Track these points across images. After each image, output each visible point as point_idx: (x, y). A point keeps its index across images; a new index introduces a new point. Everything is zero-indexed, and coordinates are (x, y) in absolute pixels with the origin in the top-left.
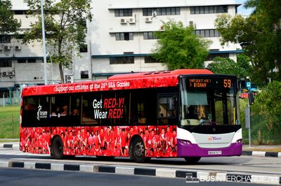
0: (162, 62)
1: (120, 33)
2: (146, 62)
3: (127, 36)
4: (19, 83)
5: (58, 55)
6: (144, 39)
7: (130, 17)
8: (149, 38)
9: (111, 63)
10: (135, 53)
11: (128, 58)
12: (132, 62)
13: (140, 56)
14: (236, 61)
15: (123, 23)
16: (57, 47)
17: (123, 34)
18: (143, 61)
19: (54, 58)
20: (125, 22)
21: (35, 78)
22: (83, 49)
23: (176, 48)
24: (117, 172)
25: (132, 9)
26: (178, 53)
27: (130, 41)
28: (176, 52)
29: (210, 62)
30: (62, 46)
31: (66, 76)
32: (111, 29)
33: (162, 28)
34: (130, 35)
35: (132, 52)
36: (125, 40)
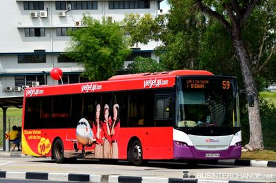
0: (77, 61)
1: (30, 28)
2: (59, 62)
3: (37, 32)
6: (57, 35)
7: (41, 11)
8: (62, 35)
9: (19, 62)
10: (47, 51)
11: (39, 57)
12: (44, 61)
13: (53, 54)
14: (158, 62)
15: (33, 17)
17: (33, 30)
18: (56, 60)
20: (36, 16)
23: (97, 47)
24: (8, 177)
25: (43, 2)
26: (99, 51)
27: (41, 37)
28: (96, 50)
29: (130, 62)
32: (20, 23)
33: (78, 23)
34: (42, 31)
35: (44, 50)
36: (36, 36)
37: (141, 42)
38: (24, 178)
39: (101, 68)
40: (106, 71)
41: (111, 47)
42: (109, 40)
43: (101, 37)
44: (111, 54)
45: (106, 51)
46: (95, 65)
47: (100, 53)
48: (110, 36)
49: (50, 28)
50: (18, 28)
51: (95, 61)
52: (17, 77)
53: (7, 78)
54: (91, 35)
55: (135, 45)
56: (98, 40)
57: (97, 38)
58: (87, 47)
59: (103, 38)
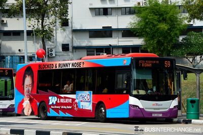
1: (99, 8)
2: (123, 36)
3: (105, 12)
4: (4, 55)
5: (41, 29)
6: (122, 14)
8: (126, 13)
9: (90, 37)
10: (113, 27)
11: (106, 32)
12: (110, 36)
13: (118, 30)
16: (41, 21)
17: (102, 10)
18: (120, 35)
19: (37, 32)
21: (19, 50)
22: (65, 23)
23: (156, 23)
27: (108, 16)
29: (184, 37)
30: (45, 21)
31: (48, 48)
32: (91, 4)
33: (139, 3)
34: (109, 10)
35: (111, 27)
36: (104, 15)
37: (198, 19)
39: (159, 42)
40: (163, 44)
41: (168, 23)
42: (166, 17)
43: (159, 15)
44: (168, 29)
45: (164, 26)
46: (153, 39)
47: (159, 28)
48: (167, 13)
49: (116, 8)
50: (90, 9)
51: (154, 35)
52: (88, 50)
53: (81, 50)
54: (150, 12)
55: (192, 21)
56: (156, 17)
57: (156, 15)
58: (147, 23)
59: (161, 15)
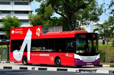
38: (3, 68)
